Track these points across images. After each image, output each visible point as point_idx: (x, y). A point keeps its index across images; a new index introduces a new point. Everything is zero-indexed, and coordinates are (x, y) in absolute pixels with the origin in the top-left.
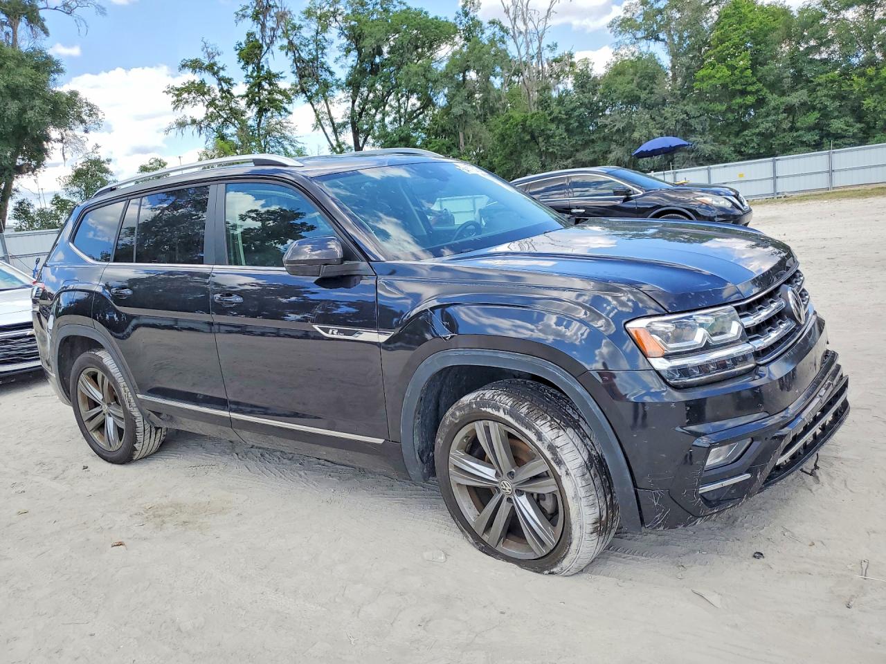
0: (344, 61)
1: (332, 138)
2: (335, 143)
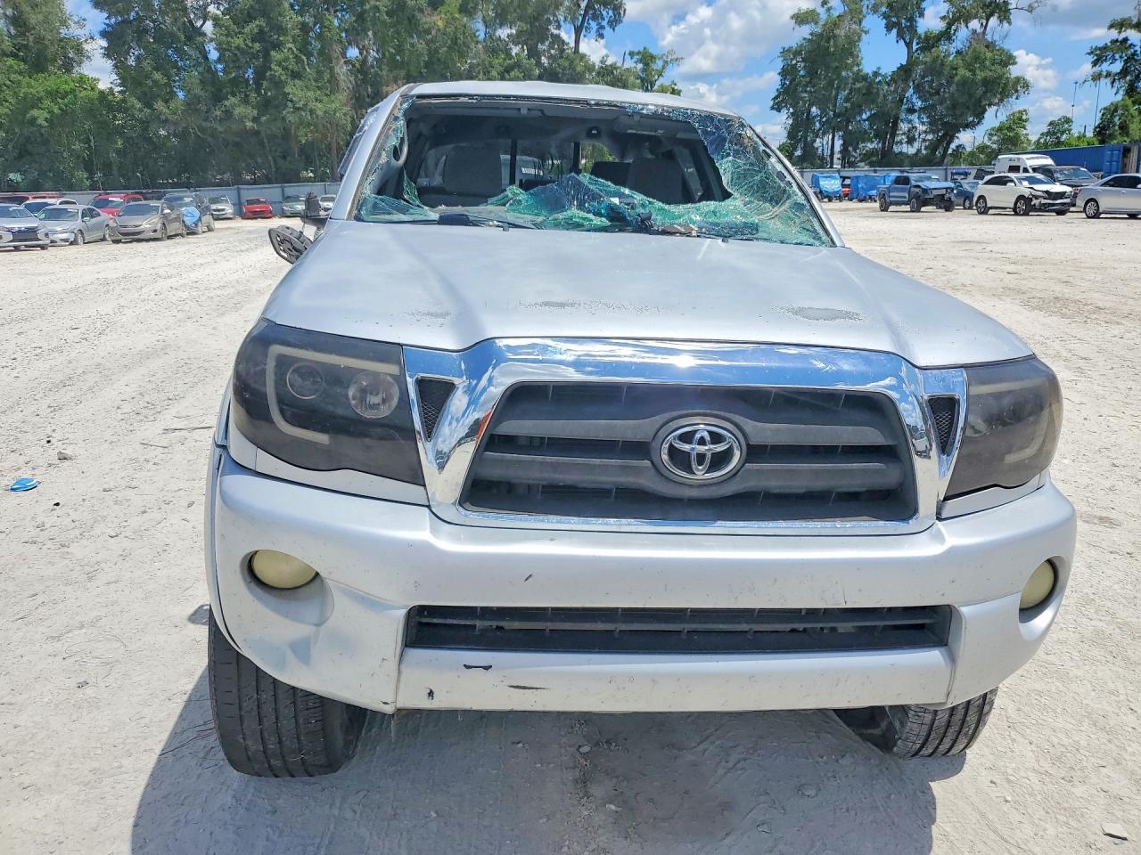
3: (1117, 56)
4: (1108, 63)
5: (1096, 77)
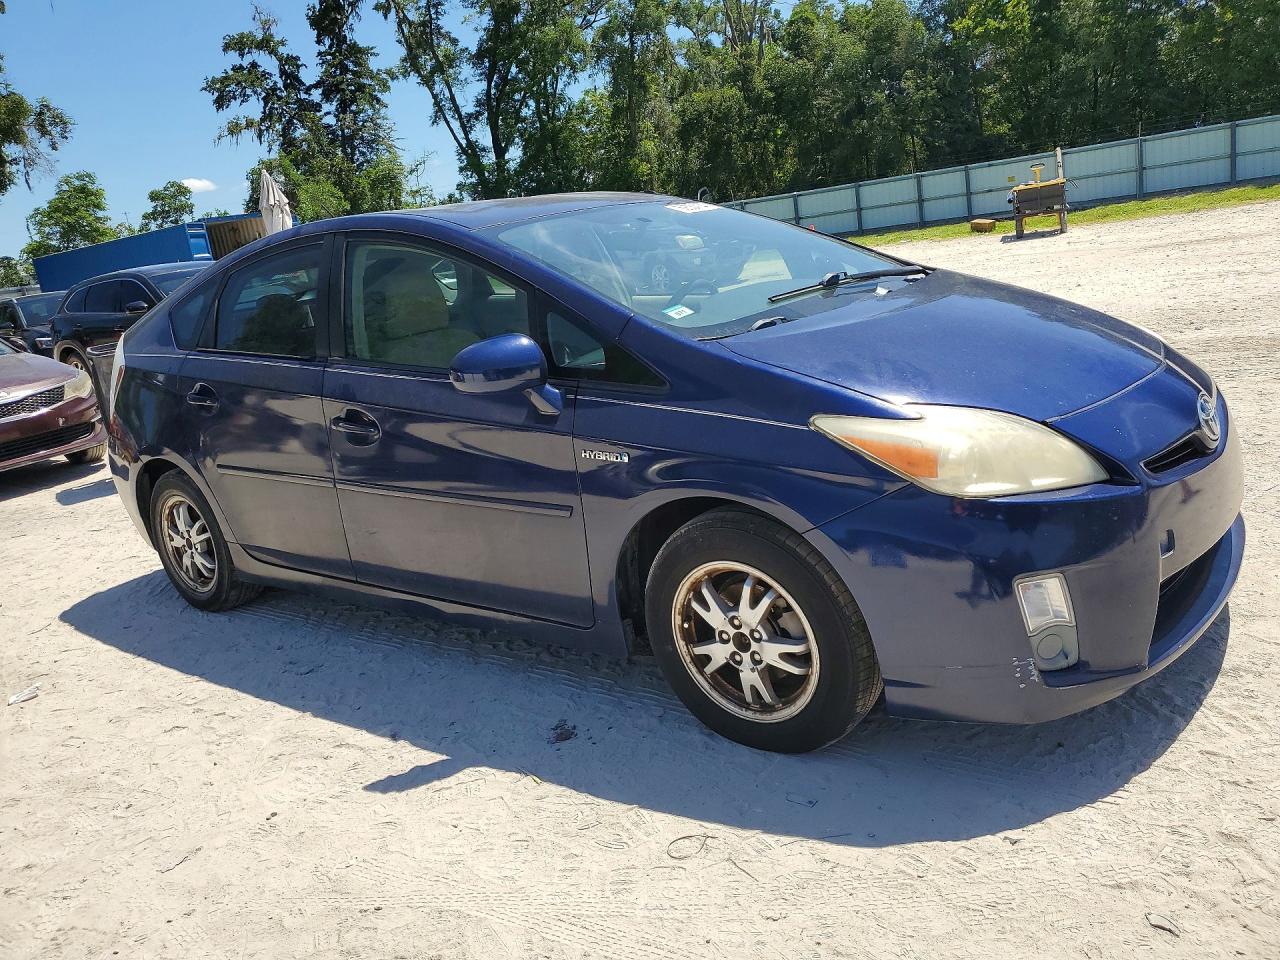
0: (477, 21)
1: (461, 135)
2: (464, 142)
3: (249, 91)
4: (239, 101)
5: (234, 129)
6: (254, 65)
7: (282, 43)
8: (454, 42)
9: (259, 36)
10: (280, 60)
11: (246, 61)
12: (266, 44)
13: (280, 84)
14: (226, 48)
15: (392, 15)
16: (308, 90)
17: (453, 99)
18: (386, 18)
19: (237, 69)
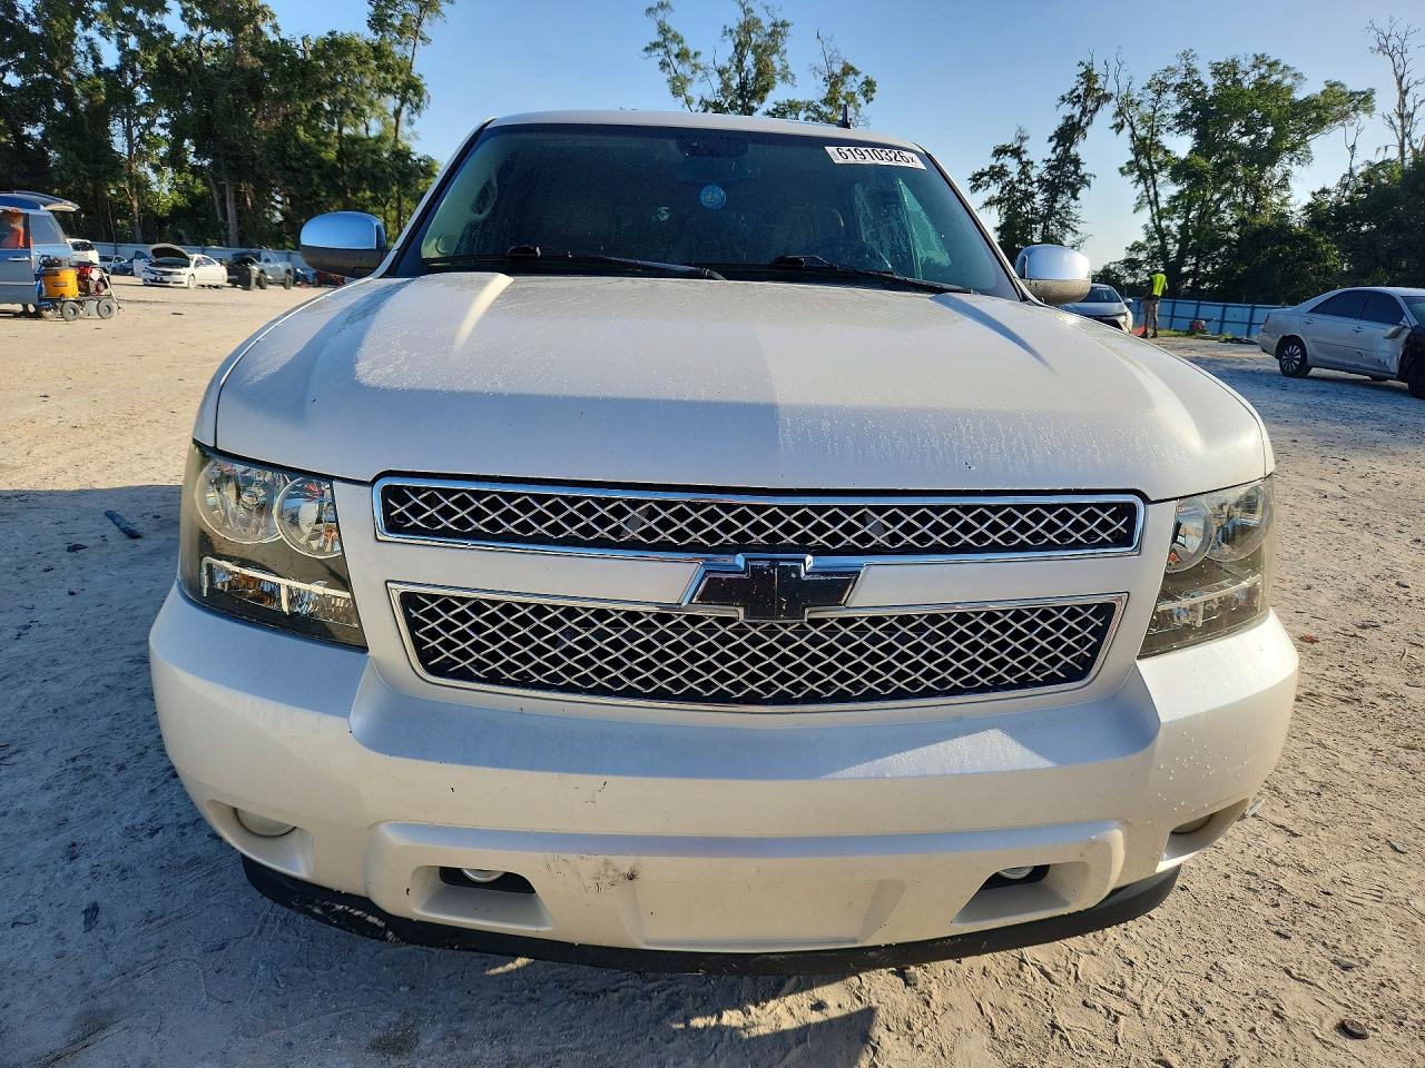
6: (1002, 166)
7: (1025, 152)
8: (1168, 152)
9: (1016, 146)
10: (1020, 162)
11: (999, 164)
12: (1017, 153)
13: (1016, 178)
14: (994, 155)
15: (1127, 130)
16: (1031, 184)
17: (1156, 194)
18: (1118, 133)
19: (992, 167)
